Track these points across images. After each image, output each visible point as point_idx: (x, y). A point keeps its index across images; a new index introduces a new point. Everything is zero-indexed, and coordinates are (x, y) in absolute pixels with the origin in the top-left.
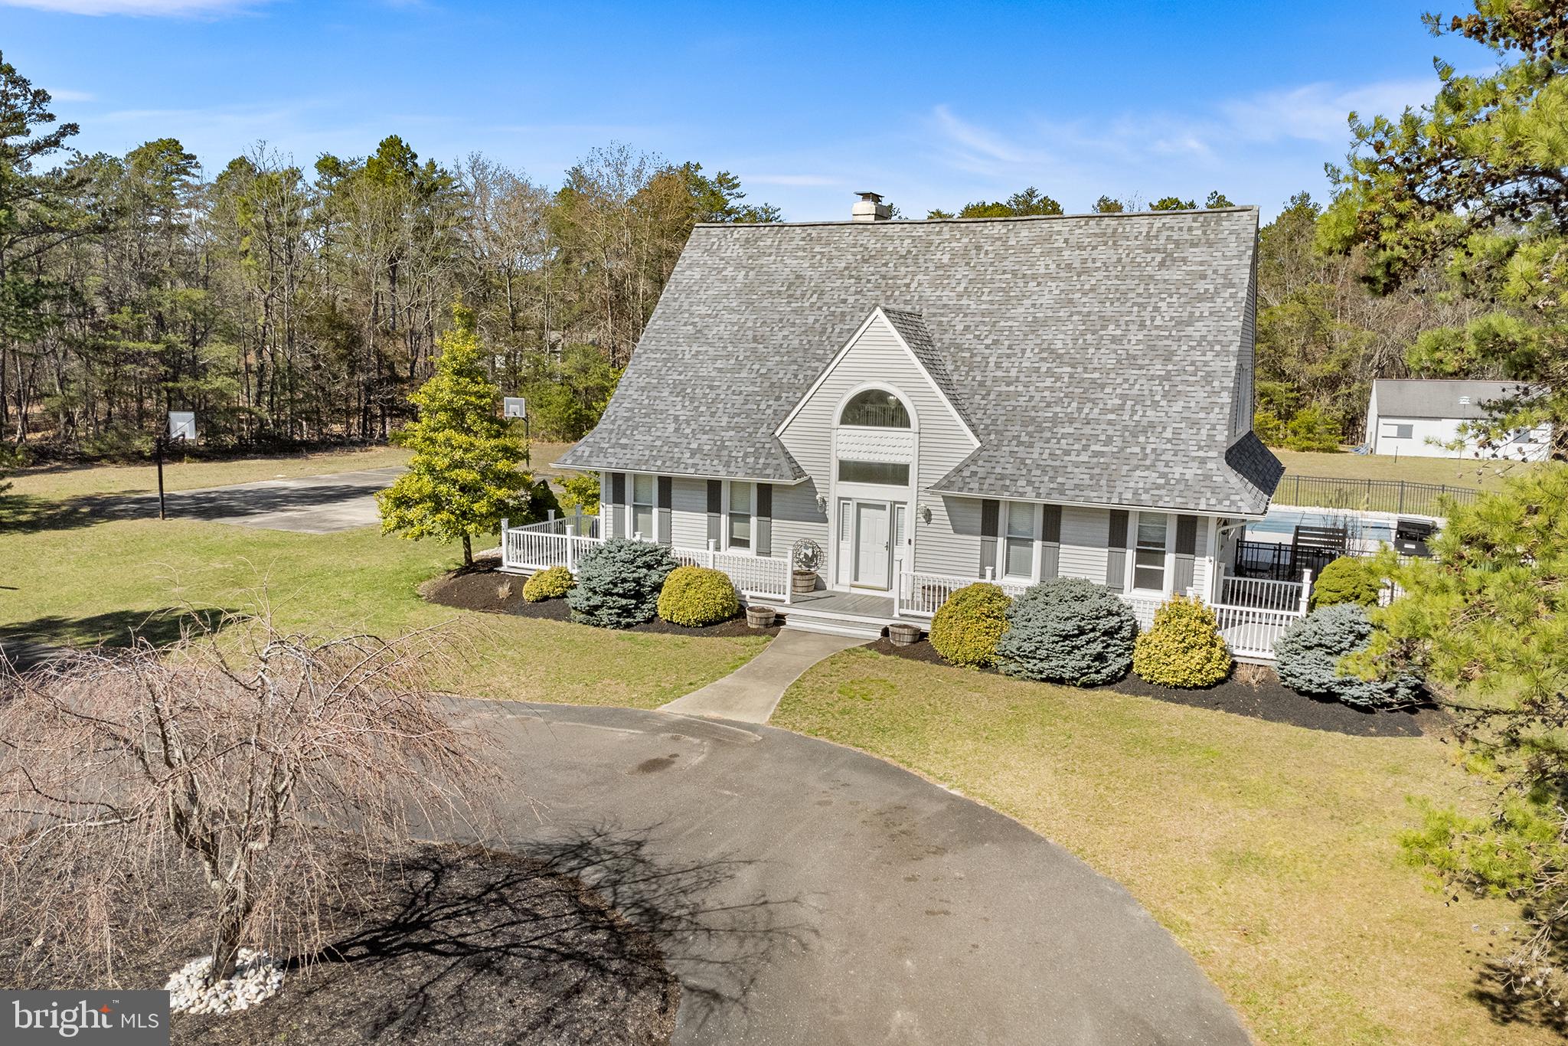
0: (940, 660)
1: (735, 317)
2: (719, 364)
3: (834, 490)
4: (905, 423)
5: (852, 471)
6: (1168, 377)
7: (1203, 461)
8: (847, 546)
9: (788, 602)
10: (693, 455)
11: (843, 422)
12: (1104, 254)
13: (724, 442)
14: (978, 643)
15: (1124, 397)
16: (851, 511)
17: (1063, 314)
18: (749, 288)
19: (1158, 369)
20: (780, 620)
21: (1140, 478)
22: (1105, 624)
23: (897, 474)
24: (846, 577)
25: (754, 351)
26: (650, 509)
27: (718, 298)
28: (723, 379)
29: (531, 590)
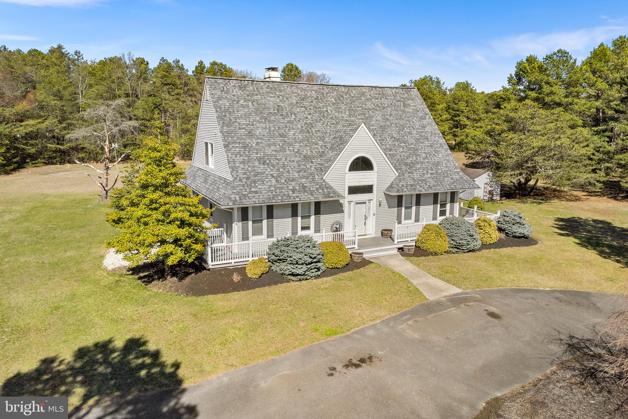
0: (436, 254)
1: (263, 125)
3: (346, 199)
4: (372, 168)
5: (353, 190)
8: (351, 221)
9: (357, 248)
11: (350, 170)
13: (303, 184)
18: (258, 111)
25: (284, 141)
26: (261, 221)
27: (247, 116)
28: (280, 155)
29: (252, 273)
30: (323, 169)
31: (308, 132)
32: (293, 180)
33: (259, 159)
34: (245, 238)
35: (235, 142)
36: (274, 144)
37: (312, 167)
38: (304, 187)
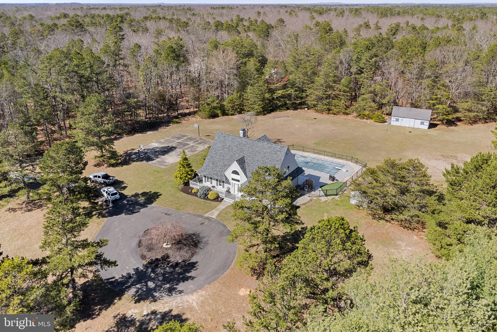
3: (231, 181)
4: (239, 175)
5: (233, 179)
9: (224, 196)
11: (232, 173)
16: (233, 184)
20: (223, 199)
23: (238, 181)
24: (233, 192)
26: (209, 179)
29: (193, 191)
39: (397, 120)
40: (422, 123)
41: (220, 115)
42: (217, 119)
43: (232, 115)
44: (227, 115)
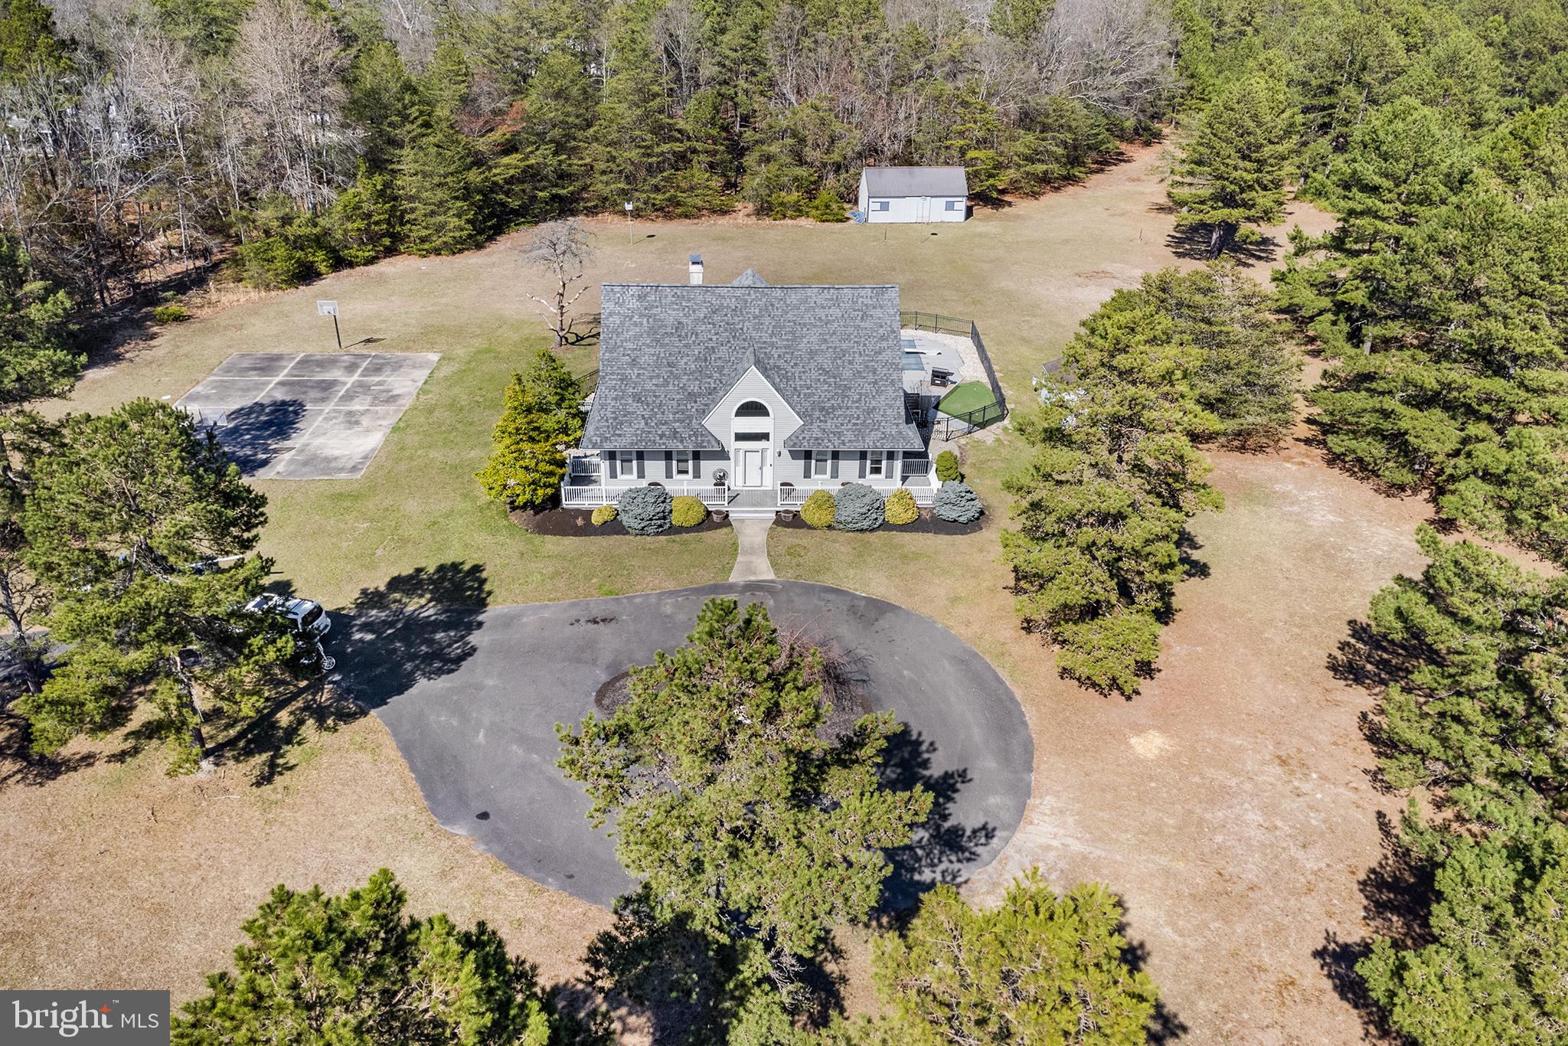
0: (810, 527)
1: (652, 351)
2: (654, 381)
3: (732, 446)
4: (767, 414)
5: (740, 437)
6: (876, 383)
7: (897, 425)
8: (740, 469)
9: (726, 504)
10: (661, 437)
11: (737, 415)
12: (836, 312)
13: (675, 429)
14: (825, 518)
15: (860, 394)
16: (741, 453)
17: (824, 347)
18: (652, 331)
19: (871, 378)
20: (727, 515)
21: (875, 435)
22: (877, 505)
23: (765, 436)
24: (740, 482)
25: (671, 372)
26: (631, 461)
27: (637, 337)
28: (661, 392)
29: (596, 519)
30: (703, 413)
31: (706, 360)
32: (666, 423)
33: (634, 396)
34: (613, 475)
35: (613, 374)
36: (658, 376)
37: (693, 408)
38: (676, 432)
39: (885, 207)
40: (950, 207)
41: (322, 268)
42: (318, 286)
43: (370, 261)
44: (351, 265)
